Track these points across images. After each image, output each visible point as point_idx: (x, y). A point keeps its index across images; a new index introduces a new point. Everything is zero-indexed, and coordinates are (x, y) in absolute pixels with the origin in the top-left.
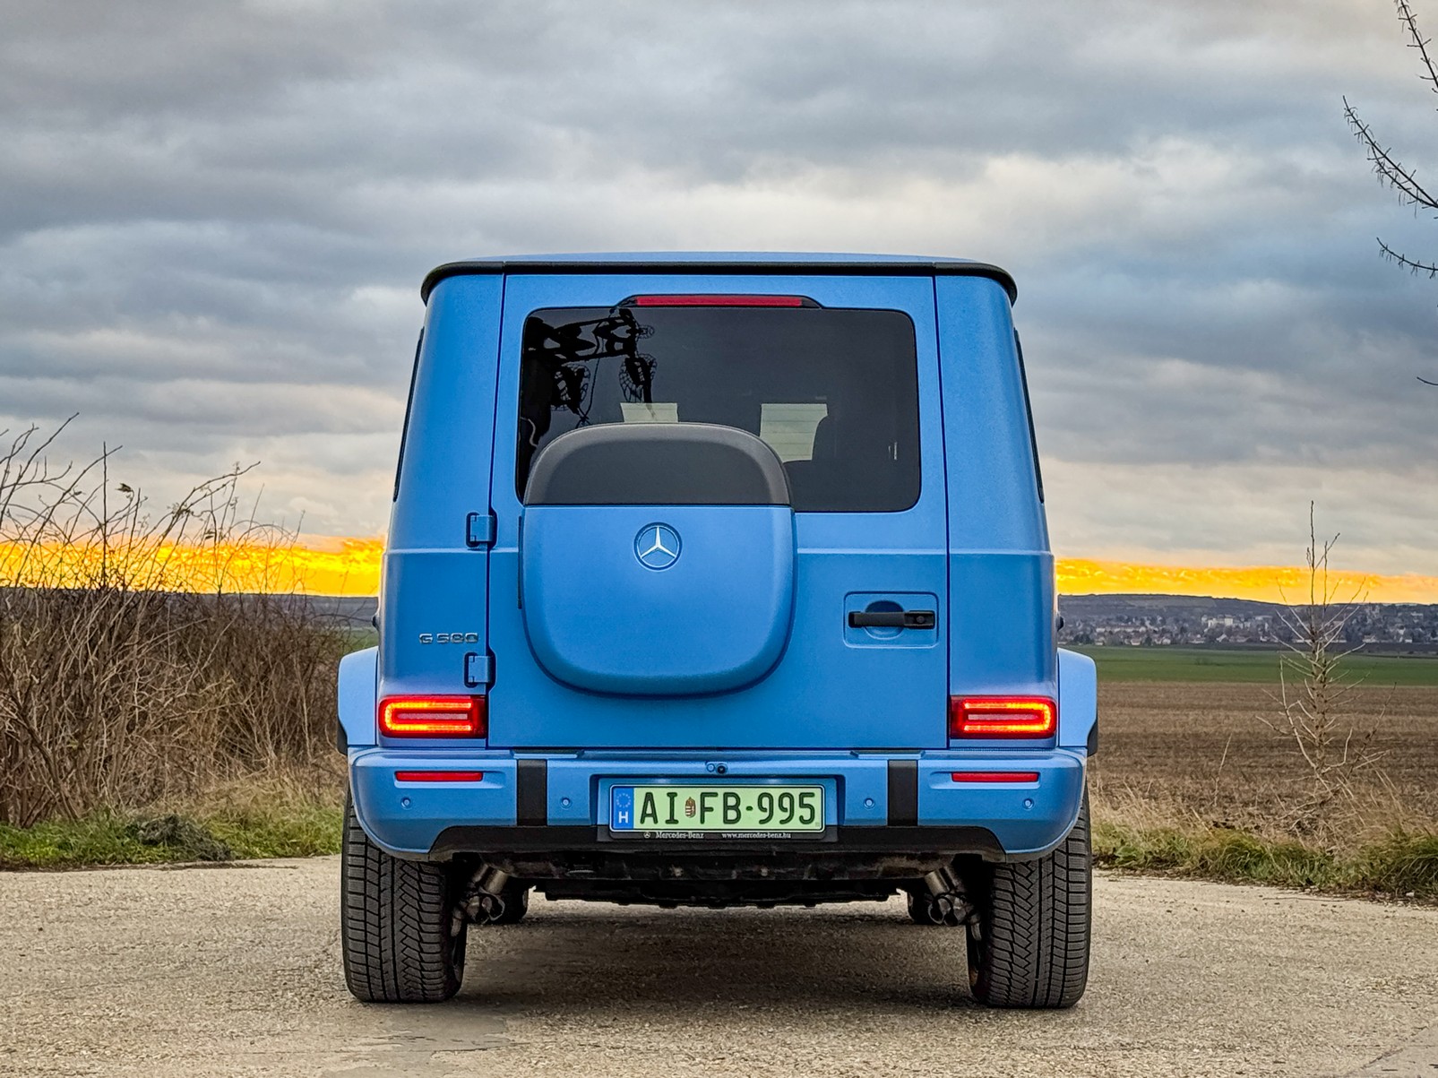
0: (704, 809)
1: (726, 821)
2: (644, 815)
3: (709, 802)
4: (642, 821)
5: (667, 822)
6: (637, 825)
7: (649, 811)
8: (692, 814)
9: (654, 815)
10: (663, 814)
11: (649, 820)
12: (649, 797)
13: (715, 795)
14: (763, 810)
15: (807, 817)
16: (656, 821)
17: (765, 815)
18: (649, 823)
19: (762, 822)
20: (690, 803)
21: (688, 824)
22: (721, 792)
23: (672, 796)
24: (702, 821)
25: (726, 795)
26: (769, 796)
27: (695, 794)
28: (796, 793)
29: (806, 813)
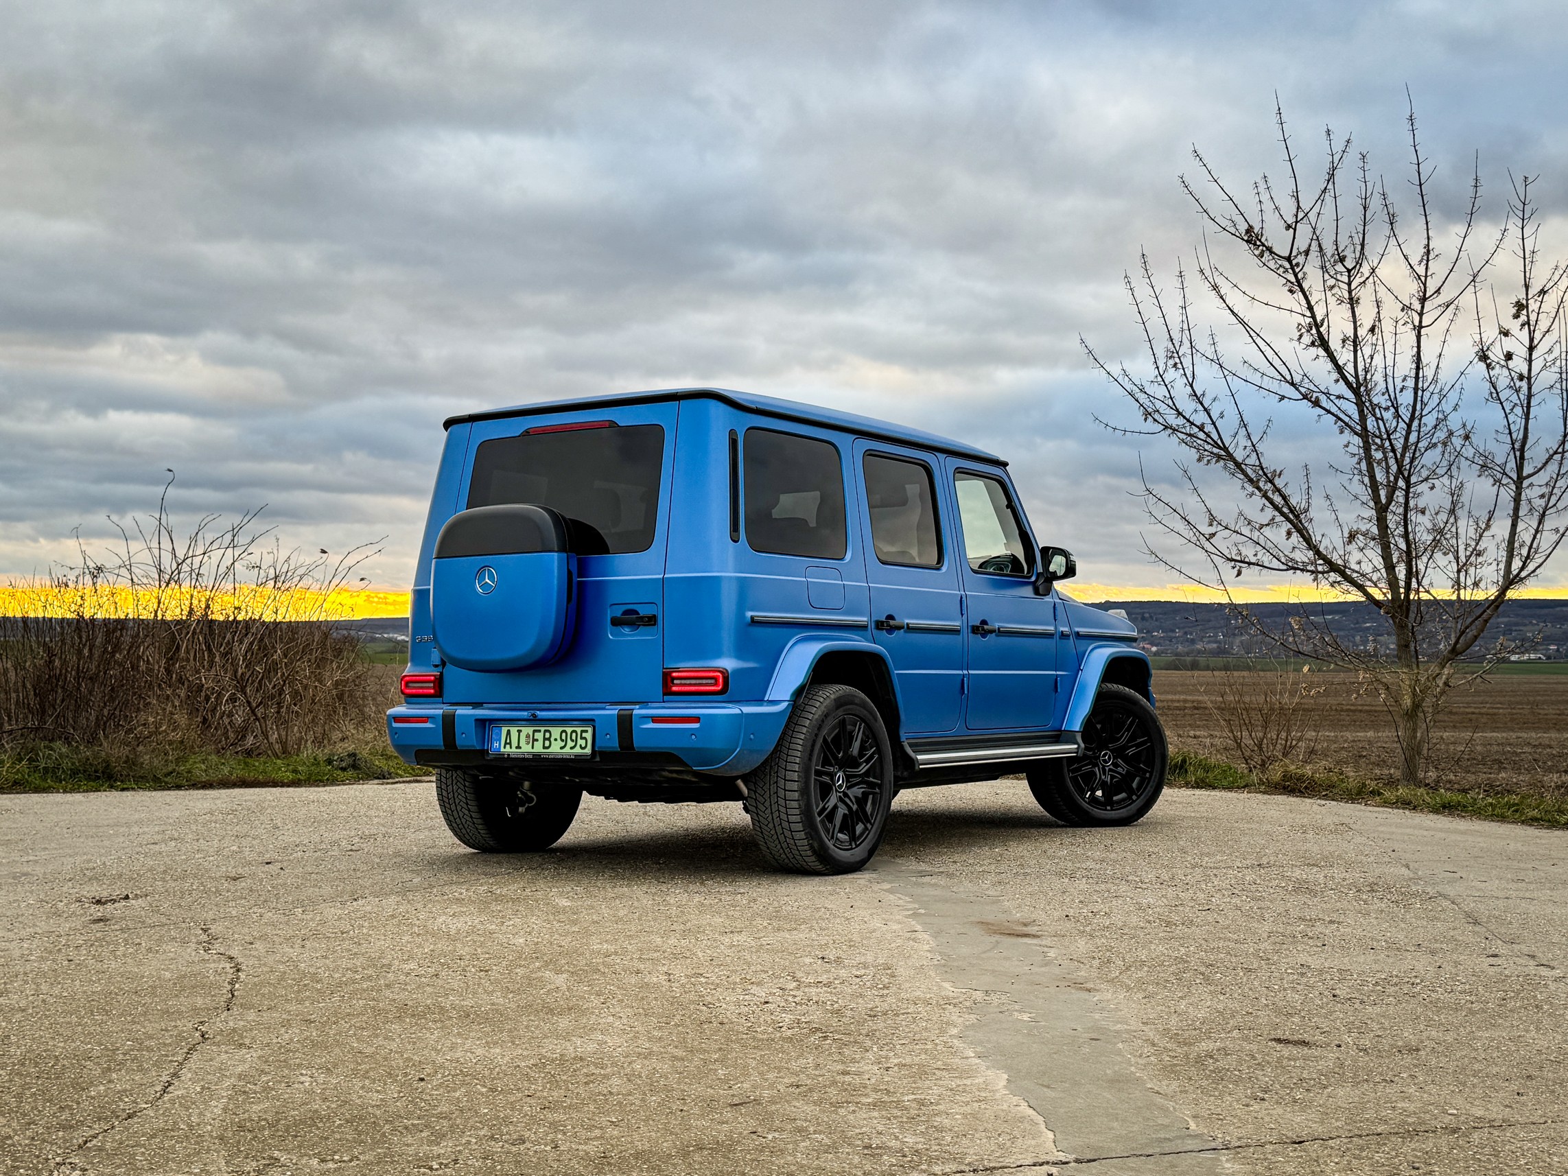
0: (535, 740)
1: (544, 747)
2: (506, 743)
3: (537, 736)
4: (505, 747)
5: (516, 748)
6: (502, 750)
7: (508, 741)
8: (528, 743)
9: (510, 744)
10: (515, 744)
11: (508, 746)
12: (509, 732)
13: (540, 731)
14: (562, 740)
15: (583, 746)
16: (511, 748)
17: (563, 744)
18: (508, 749)
19: (562, 748)
20: (528, 736)
21: (526, 748)
22: (543, 729)
23: (519, 731)
24: (533, 748)
25: (545, 731)
26: (565, 731)
27: (530, 730)
28: (579, 730)
29: (583, 743)
